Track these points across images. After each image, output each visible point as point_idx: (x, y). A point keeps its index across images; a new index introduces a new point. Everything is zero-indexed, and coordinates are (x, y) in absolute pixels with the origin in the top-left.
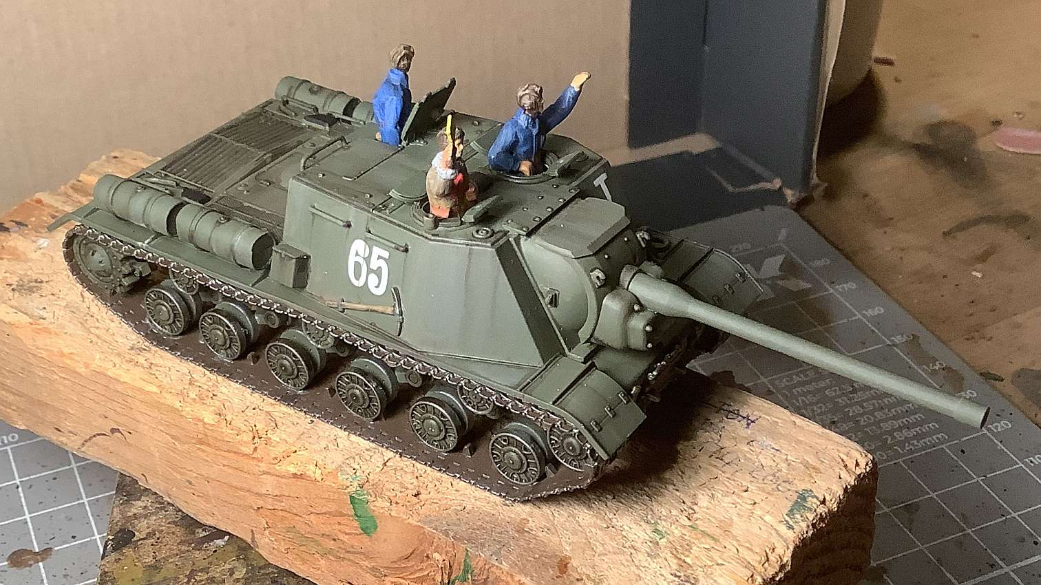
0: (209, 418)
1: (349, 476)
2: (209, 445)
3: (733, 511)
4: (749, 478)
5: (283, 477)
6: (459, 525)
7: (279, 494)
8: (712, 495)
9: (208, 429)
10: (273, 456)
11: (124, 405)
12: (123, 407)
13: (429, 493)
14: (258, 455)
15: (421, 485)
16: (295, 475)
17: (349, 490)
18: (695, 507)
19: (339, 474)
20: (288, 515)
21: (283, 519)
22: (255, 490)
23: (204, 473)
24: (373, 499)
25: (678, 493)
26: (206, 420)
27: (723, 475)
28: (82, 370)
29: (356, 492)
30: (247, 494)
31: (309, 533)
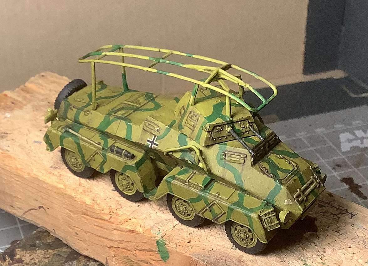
0: (89, 202)
1: (156, 232)
2: (88, 215)
3: (343, 256)
4: (351, 242)
5: (124, 231)
6: (210, 257)
7: (121, 240)
8: (333, 248)
9: (88, 207)
10: (120, 221)
11: (46, 194)
12: (46, 195)
13: (195, 242)
14: (112, 220)
15: (191, 237)
16: (130, 231)
17: (156, 238)
18: (324, 254)
19: (152, 231)
20: (125, 251)
21: (122, 252)
22: (109, 238)
23: (84, 229)
24: (168, 243)
25: (316, 247)
26: (87, 203)
27: (339, 239)
28: (26, 176)
29: (159, 240)
30: (105, 240)
31: (135, 259)
